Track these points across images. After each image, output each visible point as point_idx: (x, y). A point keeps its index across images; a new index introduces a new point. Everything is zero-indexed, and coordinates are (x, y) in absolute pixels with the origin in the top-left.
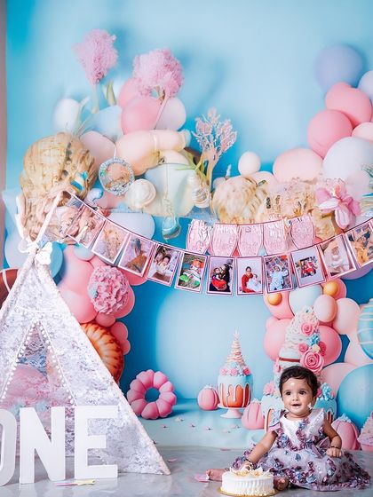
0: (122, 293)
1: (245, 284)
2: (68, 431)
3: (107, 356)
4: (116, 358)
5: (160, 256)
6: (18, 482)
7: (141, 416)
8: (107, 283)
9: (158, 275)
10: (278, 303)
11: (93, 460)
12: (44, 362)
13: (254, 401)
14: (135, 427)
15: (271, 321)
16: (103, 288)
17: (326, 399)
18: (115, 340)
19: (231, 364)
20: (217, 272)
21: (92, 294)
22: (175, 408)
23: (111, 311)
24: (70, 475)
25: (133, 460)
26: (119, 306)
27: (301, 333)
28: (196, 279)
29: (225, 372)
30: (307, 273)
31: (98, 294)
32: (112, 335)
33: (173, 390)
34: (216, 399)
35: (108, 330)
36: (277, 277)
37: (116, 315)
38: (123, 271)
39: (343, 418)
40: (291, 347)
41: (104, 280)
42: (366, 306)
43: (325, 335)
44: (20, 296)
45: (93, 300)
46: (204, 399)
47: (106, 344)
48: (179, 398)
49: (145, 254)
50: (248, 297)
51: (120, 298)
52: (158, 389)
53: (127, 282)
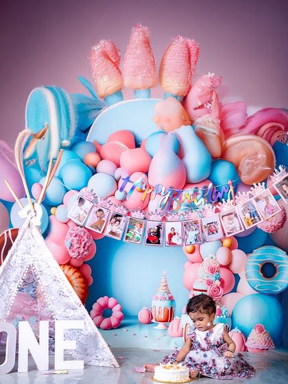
0: (88, 244)
1: (170, 240)
2: (50, 337)
3: (77, 287)
4: (83, 288)
5: (113, 220)
6: (17, 371)
7: (100, 327)
8: (77, 238)
9: (112, 233)
10: (192, 252)
11: (68, 357)
12: (35, 290)
13: (176, 318)
14: (96, 335)
15: (188, 264)
16: (75, 241)
17: (225, 317)
18: (82, 276)
19: (161, 292)
20: (152, 231)
21: (68, 245)
22: (122, 322)
23: (80, 256)
24: (51, 367)
25: (94, 357)
26: (86, 253)
27: (208, 272)
28: (137, 235)
29: (157, 298)
30: (211, 232)
31: (71, 245)
32: (81, 272)
33: (121, 310)
34: (151, 316)
35: (78, 269)
36: (192, 235)
37: (83, 259)
38: (89, 230)
39: (236, 330)
40: (201, 282)
41: (76, 236)
42: (251, 255)
43: (224, 274)
44: (20, 247)
45: (68, 249)
46: (142, 316)
47: (77, 278)
48: (125, 315)
49: (103, 219)
50: (172, 248)
51: (86, 248)
52: (111, 309)
53: (91, 238)
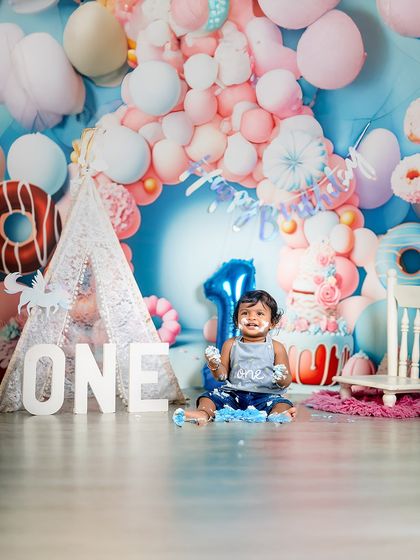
0: (127, 212)
8: (111, 201)
10: (292, 231)
15: (284, 250)
17: (343, 334)
22: (180, 338)
26: (124, 226)
27: (317, 263)
33: (178, 319)
37: (120, 235)
39: (360, 354)
40: (305, 279)
41: (109, 198)
42: (383, 237)
43: (342, 267)
48: (183, 327)
51: (125, 218)
52: (161, 317)
53: (134, 202)
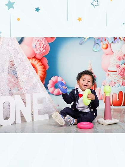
0: (45, 46)
3: (40, 71)
4: (43, 72)
7: (53, 94)
8: (39, 42)
13: (98, 88)
15: (104, 56)
16: (38, 44)
18: (43, 64)
21: (34, 47)
23: (41, 53)
26: (44, 51)
27: (117, 60)
31: (36, 46)
32: (41, 62)
35: (40, 60)
37: (43, 54)
40: (113, 66)
41: (38, 41)
45: (34, 49)
47: (39, 66)
51: (44, 48)
53: (47, 42)
